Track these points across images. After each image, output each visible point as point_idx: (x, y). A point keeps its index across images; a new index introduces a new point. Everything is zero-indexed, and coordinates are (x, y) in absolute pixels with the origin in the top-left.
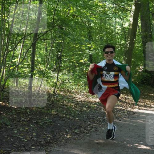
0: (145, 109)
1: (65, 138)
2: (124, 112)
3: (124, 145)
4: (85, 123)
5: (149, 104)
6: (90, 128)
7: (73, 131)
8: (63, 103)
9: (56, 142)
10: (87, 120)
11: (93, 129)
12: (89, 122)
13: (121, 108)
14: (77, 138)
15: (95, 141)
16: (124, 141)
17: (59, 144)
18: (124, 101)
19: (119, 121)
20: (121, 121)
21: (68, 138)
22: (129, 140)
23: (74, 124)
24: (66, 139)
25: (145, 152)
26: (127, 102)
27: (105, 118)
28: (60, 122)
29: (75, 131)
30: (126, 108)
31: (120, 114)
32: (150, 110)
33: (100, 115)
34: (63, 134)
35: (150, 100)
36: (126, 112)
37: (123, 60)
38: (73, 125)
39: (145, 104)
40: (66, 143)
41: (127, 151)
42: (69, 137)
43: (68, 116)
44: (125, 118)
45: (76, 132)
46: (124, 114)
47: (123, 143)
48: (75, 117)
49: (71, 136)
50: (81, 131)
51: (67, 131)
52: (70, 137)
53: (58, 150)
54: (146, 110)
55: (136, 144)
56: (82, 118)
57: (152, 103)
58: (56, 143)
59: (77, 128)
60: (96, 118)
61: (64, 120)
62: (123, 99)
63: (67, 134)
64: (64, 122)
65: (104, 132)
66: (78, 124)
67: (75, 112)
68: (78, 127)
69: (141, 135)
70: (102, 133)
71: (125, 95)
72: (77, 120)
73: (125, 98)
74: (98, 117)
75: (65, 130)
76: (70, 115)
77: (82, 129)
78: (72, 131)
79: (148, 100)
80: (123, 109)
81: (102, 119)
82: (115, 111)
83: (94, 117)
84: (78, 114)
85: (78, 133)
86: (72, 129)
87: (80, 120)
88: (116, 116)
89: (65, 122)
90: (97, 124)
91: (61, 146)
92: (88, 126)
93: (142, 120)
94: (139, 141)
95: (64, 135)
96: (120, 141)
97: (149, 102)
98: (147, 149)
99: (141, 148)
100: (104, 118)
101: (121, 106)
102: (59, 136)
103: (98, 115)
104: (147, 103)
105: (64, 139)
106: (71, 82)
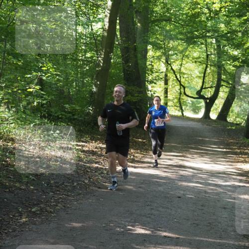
0: (133, 165)
1: (19, 222)
2: (102, 173)
3: (112, 230)
4: (46, 196)
5: (137, 157)
6: (54, 204)
7: (30, 209)
8: (5, 161)
9: (6, 231)
10: (47, 189)
11: (59, 205)
12: (51, 193)
13: (97, 165)
14: (37, 223)
15: (67, 225)
16: (111, 222)
17: (12, 234)
18: (99, 153)
19: (97, 189)
20: (100, 188)
21: (24, 223)
22: (117, 220)
23: (29, 198)
24: (21, 225)
25: (145, 240)
26: (103, 156)
27: (75, 184)
28: (7, 195)
29: (33, 210)
30: (103, 166)
31: (96, 176)
32: (141, 167)
33: (67, 179)
34: (14, 216)
35: (138, 149)
36: (105, 172)
37: (94, 86)
38: (27, 199)
39: (132, 157)
40: (22, 231)
41: (117, 240)
42: (24, 220)
43: (17, 185)
44: (105, 182)
45: (34, 212)
46: (102, 177)
47: (109, 226)
48: (29, 185)
49: (27, 219)
50: (41, 209)
51: (20, 210)
52: (26, 221)
53: (12, 243)
54: (135, 167)
55: (129, 227)
56: (41, 186)
57: (141, 154)
58: (6, 233)
59: (34, 205)
60: (61, 185)
61: (12, 192)
62: (96, 150)
63: (21, 216)
64: (13, 195)
65: (78, 208)
66: (35, 197)
67: (27, 177)
68: (35, 203)
69: (134, 212)
70: (75, 211)
71: (99, 142)
72: (33, 189)
73: (101, 148)
74: (64, 183)
75: (17, 208)
76: (20, 182)
77: (42, 206)
78: (27, 209)
79: (135, 150)
80: (101, 168)
81: (70, 186)
82: (88, 171)
83: (58, 183)
84: (33, 180)
85: (38, 212)
86: (27, 206)
87: (37, 190)
88: (91, 180)
89: (15, 195)
90: (65, 195)
91: (15, 236)
92: (51, 199)
93: (131, 186)
94: (133, 221)
95: (17, 217)
96: (105, 224)
97: (137, 153)
98: (146, 234)
99: (137, 234)
100: (73, 184)
101: (96, 163)
102: (8, 220)
103: (63, 180)
104: (133, 156)
105: (18, 224)
106: (12, 123)
